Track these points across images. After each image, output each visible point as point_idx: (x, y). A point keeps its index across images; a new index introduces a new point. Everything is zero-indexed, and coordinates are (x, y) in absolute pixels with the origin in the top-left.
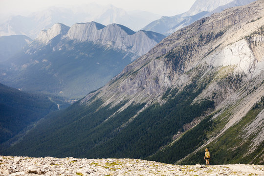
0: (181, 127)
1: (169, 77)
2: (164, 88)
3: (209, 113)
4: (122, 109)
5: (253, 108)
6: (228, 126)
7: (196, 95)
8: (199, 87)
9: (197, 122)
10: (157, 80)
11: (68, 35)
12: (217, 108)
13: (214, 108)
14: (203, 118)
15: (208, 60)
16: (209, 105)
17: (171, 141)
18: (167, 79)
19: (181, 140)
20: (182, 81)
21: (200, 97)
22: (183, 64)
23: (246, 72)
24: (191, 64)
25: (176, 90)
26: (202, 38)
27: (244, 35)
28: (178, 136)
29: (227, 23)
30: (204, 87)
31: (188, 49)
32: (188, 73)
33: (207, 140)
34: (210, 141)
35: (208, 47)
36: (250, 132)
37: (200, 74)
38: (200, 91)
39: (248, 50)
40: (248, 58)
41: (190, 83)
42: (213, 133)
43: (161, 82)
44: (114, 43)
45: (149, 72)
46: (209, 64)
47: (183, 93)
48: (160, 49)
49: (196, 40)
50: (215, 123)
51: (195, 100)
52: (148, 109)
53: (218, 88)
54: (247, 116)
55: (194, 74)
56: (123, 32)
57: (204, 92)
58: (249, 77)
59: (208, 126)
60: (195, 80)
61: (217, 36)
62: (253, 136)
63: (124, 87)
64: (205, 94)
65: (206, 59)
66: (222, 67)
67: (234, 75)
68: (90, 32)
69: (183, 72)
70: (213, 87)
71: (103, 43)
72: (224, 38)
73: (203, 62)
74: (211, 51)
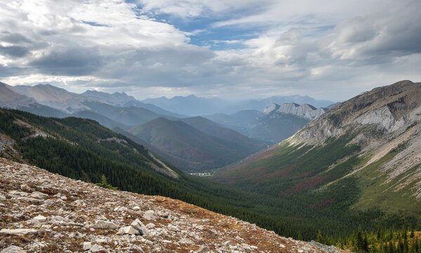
0: (335, 161)
1: (331, 130)
2: (327, 137)
3: (356, 153)
4: (299, 148)
5: (391, 152)
6: (369, 163)
7: (348, 141)
8: (350, 137)
9: (347, 158)
10: (322, 131)
11: (279, 110)
12: (363, 151)
13: (360, 150)
14: (351, 156)
15: (359, 120)
16: (357, 148)
17: (327, 169)
18: (329, 132)
19: (334, 169)
20: (339, 132)
21: (350, 143)
22: (341, 122)
23: (387, 128)
24: (347, 122)
25: (334, 138)
26: (355, 107)
27: (386, 104)
28: (333, 166)
29: (374, 97)
30: (354, 136)
31: (345, 114)
32: (344, 128)
33: (353, 170)
34: (355, 171)
35: (359, 112)
36: (387, 168)
37: (352, 129)
38: (351, 139)
39: (390, 113)
40: (389, 118)
41: (344, 133)
42: (358, 166)
43: (325, 132)
44: (304, 115)
45: (318, 127)
46: (359, 122)
47: (338, 140)
48: (327, 114)
49: (351, 108)
50: (360, 160)
51: (347, 144)
52: (315, 148)
53: (364, 137)
54: (385, 157)
55: (348, 128)
56: (310, 109)
57: (353, 140)
58: (389, 131)
59: (355, 161)
60: (347, 133)
61: (367, 105)
62: (390, 171)
64: (354, 141)
65: (357, 120)
66: (368, 124)
67: (377, 129)
68: (291, 109)
69: (340, 127)
70: (360, 137)
71: (298, 115)
72: (371, 107)
73: (355, 121)
74: (361, 115)
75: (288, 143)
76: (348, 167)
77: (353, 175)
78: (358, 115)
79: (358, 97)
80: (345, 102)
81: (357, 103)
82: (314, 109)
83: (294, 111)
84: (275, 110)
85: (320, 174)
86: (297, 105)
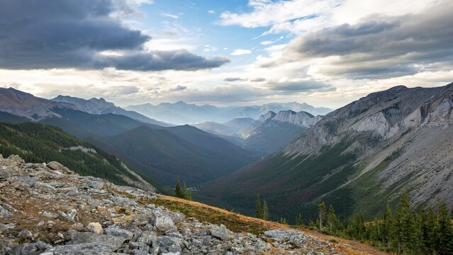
0: (330, 171)
1: (326, 138)
2: (322, 145)
3: (351, 162)
4: (294, 158)
5: (385, 160)
6: (364, 172)
7: (343, 150)
8: (345, 145)
9: (342, 168)
10: (317, 139)
11: (275, 118)
12: (358, 159)
13: (355, 159)
14: (346, 165)
15: (354, 127)
16: (353, 157)
17: (322, 180)
18: (324, 140)
19: (328, 180)
20: (335, 140)
21: (346, 151)
22: (336, 130)
23: (382, 135)
24: (343, 129)
25: (329, 146)
26: (351, 113)
27: (381, 110)
28: (327, 177)
29: (370, 103)
30: (349, 145)
31: (340, 120)
32: (339, 135)
33: (347, 181)
34: (350, 181)
35: (355, 119)
36: (381, 177)
37: (347, 136)
38: (346, 148)
39: (385, 119)
40: (384, 125)
41: (340, 142)
42: (352, 176)
43: (320, 141)
44: (301, 123)
45: (313, 135)
46: (355, 129)
47: (333, 149)
48: (323, 122)
49: (347, 114)
50: (355, 169)
51: (342, 153)
52: (309, 158)
53: (359, 145)
54: (379, 165)
55: (343, 136)
56: (307, 116)
57: (349, 148)
58: (385, 138)
59: (350, 171)
60: (343, 141)
61: (362, 112)
62: (384, 180)
63: (297, 145)
64: (349, 149)
65: (352, 127)
66: (364, 132)
67: (373, 136)
68: (288, 116)
69: (336, 135)
70: (356, 145)
71: (295, 123)
72: (367, 113)
73: (350, 129)
74: (357, 121)
75: (283, 153)
76: (343, 177)
77: (347, 186)
78: (353, 121)
79: (354, 103)
80: (341, 108)
81: (353, 109)
82: (311, 116)
83: (290, 119)
84: (270, 118)
85: (314, 185)
86: (294, 113)
